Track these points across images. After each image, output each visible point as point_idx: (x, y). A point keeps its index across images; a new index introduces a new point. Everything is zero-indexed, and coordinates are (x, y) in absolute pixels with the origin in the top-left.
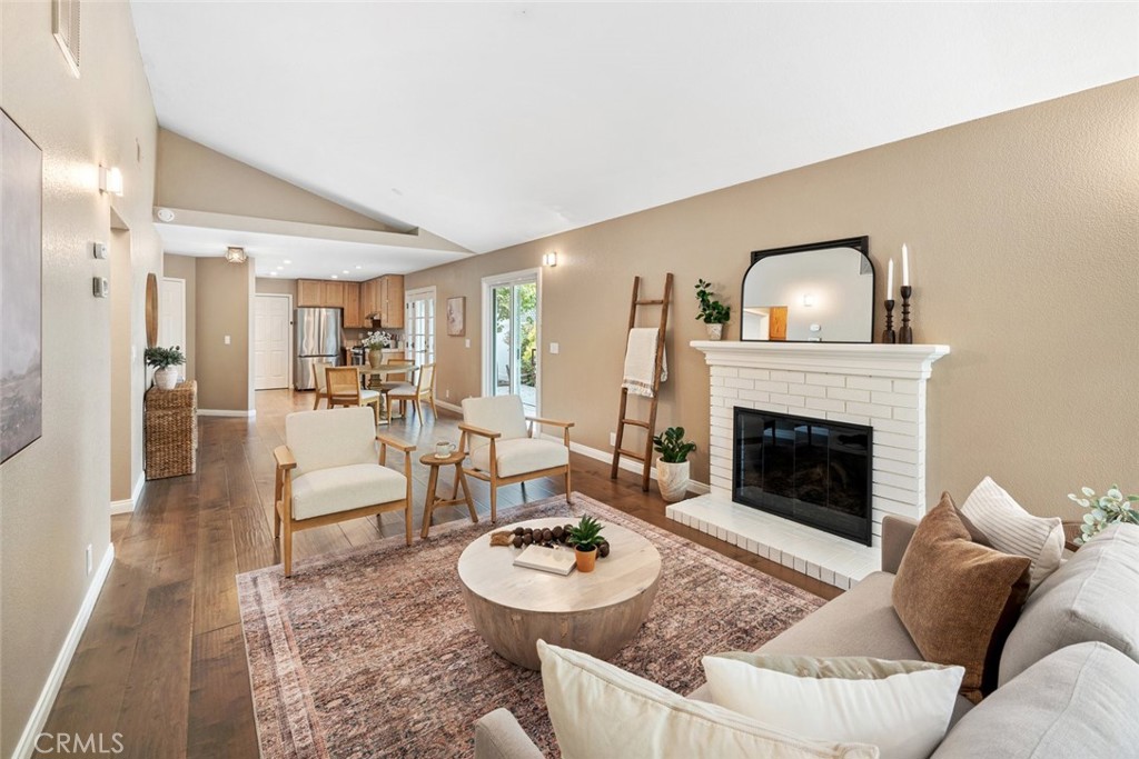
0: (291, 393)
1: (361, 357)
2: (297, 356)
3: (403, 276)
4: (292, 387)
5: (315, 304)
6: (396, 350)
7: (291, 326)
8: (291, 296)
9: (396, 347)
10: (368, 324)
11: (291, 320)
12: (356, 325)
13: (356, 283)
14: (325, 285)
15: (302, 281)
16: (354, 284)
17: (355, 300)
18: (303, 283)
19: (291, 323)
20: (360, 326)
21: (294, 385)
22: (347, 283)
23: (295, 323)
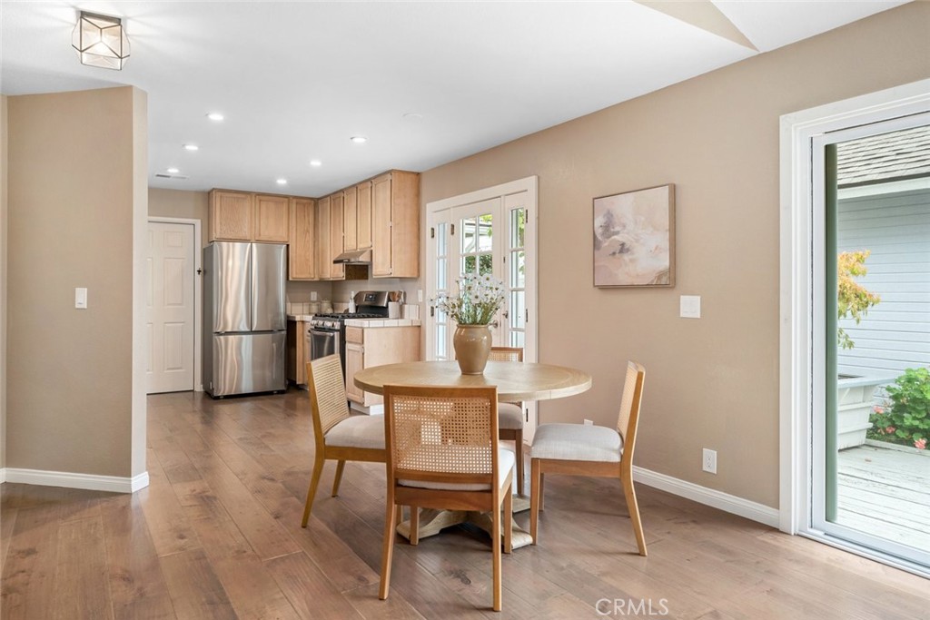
0: (199, 398)
1: (337, 335)
2: (210, 334)
3: (418, 174)
4: (199, 388)
5: (241, 235)
6: (402, 322)
7: (199, 278)
8: (198, 223)
9: (401, 315)
10: (338, 272)
11: (199, 265)
12: (308, 276)
13: (309, 201)
14: (257, 201)
15: (219, 194)
16: (305, 201)
17: (308, 231)
18: (221, 197)
19: (199, 271)
20: (316, 279)
21: (204, 388)
22: (295, 201)
23: (204, 271)
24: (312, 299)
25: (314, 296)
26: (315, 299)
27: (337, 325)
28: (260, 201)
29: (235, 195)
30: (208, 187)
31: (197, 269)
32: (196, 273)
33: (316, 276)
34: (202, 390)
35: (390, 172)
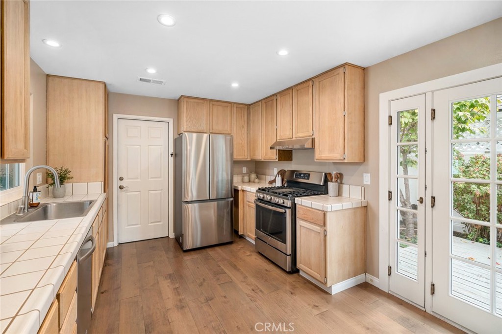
0: (172, 243)
1: (288, 211)
2: (179, 202)
3: (364, 70)
4: (172, 235)
7: (172, 159)
8: (171, 121)
10: (271, 156)
11: (172, 151)
12: (243, 157)
13: (244, 106)
14: (211, 105)
15: (186, 99)
16: (241, 106)
17: (243, 127)
18: (187, 102)
19: (172, 155)
20: (249, 159)
21: (175, 236)
22: (235, 105)
23: (175, 155)
24: (243, 172)
25: (244, 170)
26: (245, 172)
27: (288, 203)
28: (213, 105)
29: (197, 101)
30: (177, 96)
31: (170, 153)
32: (170, 156)
33: (249, 157)
34: (174, 237)
35: (343, 66)
